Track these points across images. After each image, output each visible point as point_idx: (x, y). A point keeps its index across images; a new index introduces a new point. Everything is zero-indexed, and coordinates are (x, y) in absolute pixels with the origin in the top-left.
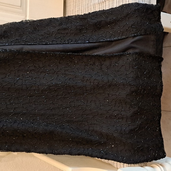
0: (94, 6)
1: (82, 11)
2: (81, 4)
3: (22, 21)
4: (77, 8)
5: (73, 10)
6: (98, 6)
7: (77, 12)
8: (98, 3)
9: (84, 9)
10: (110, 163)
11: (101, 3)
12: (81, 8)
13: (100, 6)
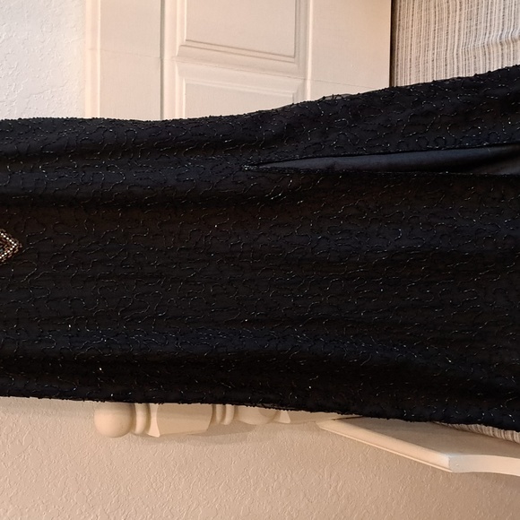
0: (487, 50)
1: (448, 62)
2: (444, 44)
3: (324, 98)
4: (431, 52)
5: (417, 58)
6: (498, 50)
7: (431, 62)
8: (498, 42)
9: (455, 56)
10: (510, 438)
11: (508, 43)
12: (443, 53)
13: (506, 51)
